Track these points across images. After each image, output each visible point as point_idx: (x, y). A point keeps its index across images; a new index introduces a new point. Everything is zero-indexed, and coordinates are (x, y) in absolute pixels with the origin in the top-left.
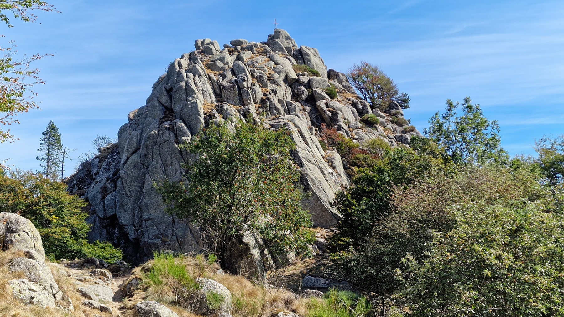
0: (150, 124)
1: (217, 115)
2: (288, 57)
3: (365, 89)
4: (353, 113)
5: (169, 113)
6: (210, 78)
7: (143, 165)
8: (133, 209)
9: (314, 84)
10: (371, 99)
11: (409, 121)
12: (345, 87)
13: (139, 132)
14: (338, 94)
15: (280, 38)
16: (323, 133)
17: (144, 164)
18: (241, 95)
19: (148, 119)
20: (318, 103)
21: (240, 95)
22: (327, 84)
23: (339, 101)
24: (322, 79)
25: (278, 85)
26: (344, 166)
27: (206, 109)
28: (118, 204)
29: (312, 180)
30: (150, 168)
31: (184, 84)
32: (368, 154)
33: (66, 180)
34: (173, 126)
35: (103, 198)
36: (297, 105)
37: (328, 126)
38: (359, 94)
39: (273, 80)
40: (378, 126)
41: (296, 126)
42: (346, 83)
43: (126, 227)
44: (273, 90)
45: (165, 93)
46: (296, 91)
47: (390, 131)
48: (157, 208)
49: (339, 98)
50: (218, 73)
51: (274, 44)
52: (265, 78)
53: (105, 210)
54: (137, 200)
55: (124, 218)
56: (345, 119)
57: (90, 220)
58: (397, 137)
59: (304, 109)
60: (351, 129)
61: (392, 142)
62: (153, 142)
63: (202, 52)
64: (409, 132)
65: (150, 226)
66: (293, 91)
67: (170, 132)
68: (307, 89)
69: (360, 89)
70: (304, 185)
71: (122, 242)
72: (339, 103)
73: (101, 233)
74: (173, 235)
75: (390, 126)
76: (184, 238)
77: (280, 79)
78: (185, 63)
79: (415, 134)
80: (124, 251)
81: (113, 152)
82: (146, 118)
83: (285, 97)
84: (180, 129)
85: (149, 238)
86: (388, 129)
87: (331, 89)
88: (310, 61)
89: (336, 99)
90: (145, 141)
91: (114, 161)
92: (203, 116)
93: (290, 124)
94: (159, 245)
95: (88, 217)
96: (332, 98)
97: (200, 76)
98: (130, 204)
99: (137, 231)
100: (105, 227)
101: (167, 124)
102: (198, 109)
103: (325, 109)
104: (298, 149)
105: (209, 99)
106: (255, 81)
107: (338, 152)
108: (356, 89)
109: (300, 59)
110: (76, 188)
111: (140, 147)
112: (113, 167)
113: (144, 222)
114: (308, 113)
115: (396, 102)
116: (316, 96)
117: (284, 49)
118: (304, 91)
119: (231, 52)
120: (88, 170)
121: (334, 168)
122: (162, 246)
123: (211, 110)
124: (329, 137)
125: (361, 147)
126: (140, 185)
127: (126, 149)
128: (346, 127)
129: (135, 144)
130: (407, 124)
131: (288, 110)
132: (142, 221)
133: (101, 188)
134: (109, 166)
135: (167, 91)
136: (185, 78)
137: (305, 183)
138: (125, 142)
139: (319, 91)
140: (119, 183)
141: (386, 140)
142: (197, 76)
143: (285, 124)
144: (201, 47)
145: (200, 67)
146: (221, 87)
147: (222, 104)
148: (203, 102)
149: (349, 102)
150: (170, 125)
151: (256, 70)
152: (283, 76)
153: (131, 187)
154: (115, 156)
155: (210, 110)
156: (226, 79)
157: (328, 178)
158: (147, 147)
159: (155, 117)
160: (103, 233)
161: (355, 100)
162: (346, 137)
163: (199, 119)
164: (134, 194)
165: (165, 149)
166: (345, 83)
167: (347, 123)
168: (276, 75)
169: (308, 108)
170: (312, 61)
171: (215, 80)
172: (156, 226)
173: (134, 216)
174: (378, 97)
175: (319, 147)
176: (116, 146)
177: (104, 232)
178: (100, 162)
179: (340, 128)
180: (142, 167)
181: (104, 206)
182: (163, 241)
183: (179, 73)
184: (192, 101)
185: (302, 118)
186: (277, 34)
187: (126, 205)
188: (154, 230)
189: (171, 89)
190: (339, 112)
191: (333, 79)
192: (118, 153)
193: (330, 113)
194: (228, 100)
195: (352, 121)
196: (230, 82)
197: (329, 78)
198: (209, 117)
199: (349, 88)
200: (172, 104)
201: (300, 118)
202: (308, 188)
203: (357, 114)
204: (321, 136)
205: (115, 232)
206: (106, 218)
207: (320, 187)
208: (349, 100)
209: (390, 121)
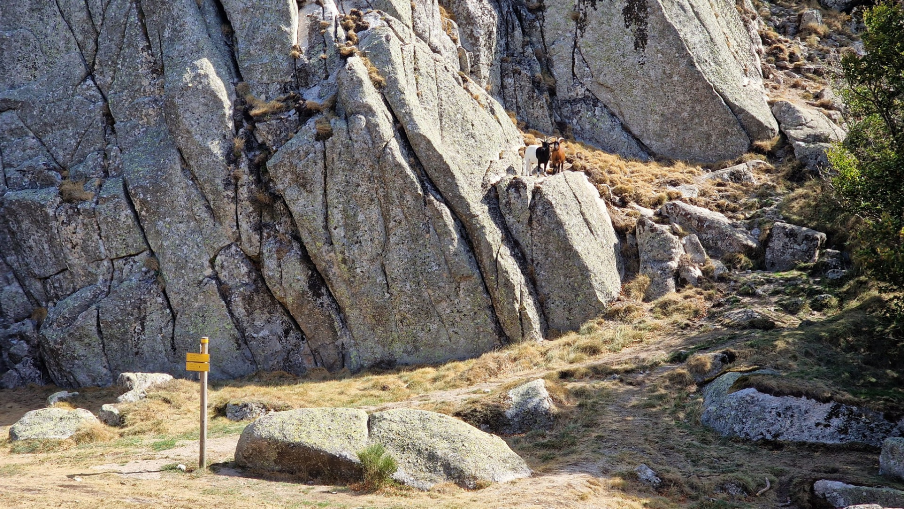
65: (13, 132)
74: (106, 174)
76: (156, 188)
85: (8, 179)
94: (51, 212)
172: (37, 136)
182: (68, 199)
188: (26, 152)
207: (687, 5)
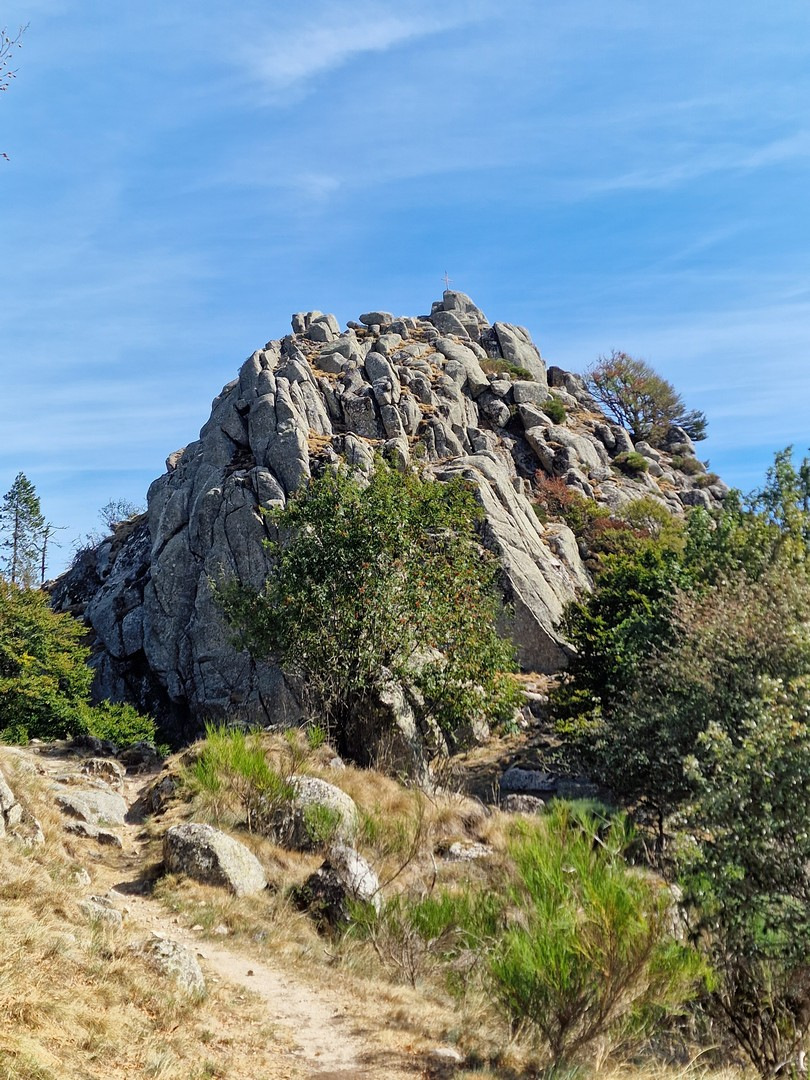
0: (208, 476)
1: (334, 456)
2: (471, 343)
3: (621, 403)
4: (598, 449)
5: (244, 454)
6: (320, 387)
7: (194, 554)
8: (177, 639)
9: (522, 395)
10: (631, 422)
11: (706, 464)
12: (581, 400)
13: (186, 491)
14: (567, 414)
15: (454, 309)
16: (539, 490)
17: (196, 553)
18: (381, 418)
19: (203, 465)
20: (529, 432)
21: (379, 417)
22: (547, 394)
23: (570, 428)
24: (538, 385)
25: (451, 397)
26: (582, 553)
27: (314, 446)
28: (147, 631)
29: (519, 580)
30: (207, 559)
31: (270, 398)
32: (628, 528)
33: (50, 585)
34: (251, 480)
35: (119, 618)
36: (490, 437)
37: (548, 475)
38: (608, 413)
39: (443, 389)
40: (647, 475)
41: (486, 476)
42: (584, 392)
43: (163, 674)
44: (441, 408)
45: (236, 415)
46: (486, 410)
47: (669, 485)
48: (221, 638)
49: (570, 422)
50: (335, 376)
51: (443, 320)
52: (427, 384)
53: (122, 643)
54: (184, 621)
55: (159, 658)
56: (582, 462)
57: (95, 662)
58: (683, 496)
59: (502, 444)
60: (593, 481)
61: (673, 505)
62: (213, 509)
63: (306, 336)
64: (707, 486)
65: (209, 672)
66: (481, 410)
67: (245, 490)
68: (507, 405)
69: (610, 404)
70: (505, 590)
71: (156, 703)
72: (569, 431)
73: (114, 687)
74: (252, 688)
75: (669, 474)
76: (274, 694)
77: (455, 385)
78: (273, 357)
79: (719, 489)
80: (158, 722)
81: (137, 530)
82: (199, 464)
83: (465, 421)
84: (264, 484)
85: (206, 695)
86: (666, 479)
87: (554, 404)
88: (513, 352)
89: (564, 424)
90: (197, 508)
91: (139, 548)
92: (308, 459)
93: (476, 472)
94: (226, 709)
95: (91, 657)
96: (556, 422)
97: (301, 381)
98: (169, 631)
99: (184, 683)
100: (123, 676)
101: (239, 476)
102: (297, 446)
103: (544, 443)
104: (491, 521)
105: (319, 426)
106: (407, 389)
107: (569, 525)
108: (603, 403)
109: (494, 348)
110: (68, 601)
111: (188, 520)
112: (138, 560)
113: (196, 664)
114: (511, 451)
115: (680, 429)
116: (524, 418)
117: (463, 328)
118: (501, 409)
119: (361, 337)
120: (91, 566)
121: (562, 557)
122: (232, 711)
123: (324, 446)
124: (550, 496)
125: (614, 516)
126: (188, 593)
127: (161, 523)
128: (583, 478)
129: (179, 515)
130: (703, 471)
131: (472, 445)
132: (193, 663)
133: (115, 599)
134: (129, 557)
135: (239, 411)
136: (274, 386)
137: (506, 587)
138: (161, 511)
139: (530, 408)
140: (148, 590)
141: (663, 502)
142: (296, 382)
143: (466, 474)
144: (304, 328)
145: (301, 365)
146: (343, 403)
147: (343, 437)
148: (308, 433)
149: (590, 428)
150: (245, 477)
151: (409, 370)
152: (461, 381)
153: (171, 596)
154: (141, 538)
155: (321, 448)
156: (352, 388)
157: (550, 576)
158: (200, 519)
159: (216, 462)
160: (118, 686)
161: (601, 426)
162: (585, 496)
163: (300, 464)
164: (177, 611)
165: (236, 523)
166: (581, 394)
167: (587, 469)
168: (448, 380)
169: (509, 442)
170: (518, 351)
171: (332, 389)
172: (220, 673)
173: (178, 654)
174: (646, 419)
175: (531, 517)
176: (144, 519)
177: (121, 684)
178: (112, 550)
179: (572, 479)
180: (193, 558)
181: (121, 635)
182: (233, 702)
183: (262, 377)
184: (287, 431)
185: (498, 461)
186: (448, 302)
187: (163, 632)
188: (215, 681)
189: (247, 409)
190: (570, 449)
191: (559, 386)
192: (148, 533)
193: (553, 452)
194: (355, 428)
195: (595, 465)
196: (359, 393)
197: (550, 383)
198: (320, 461)
199: (588, 403)
200: (248, 436)
201: (494, 460)
202: (511, 597)
203: (605, 452)
204: (536, 496)
205: (141, 685)
206: (124, 658)
207: (535, 594)
208: (590, 425)
209: (670, 464)
